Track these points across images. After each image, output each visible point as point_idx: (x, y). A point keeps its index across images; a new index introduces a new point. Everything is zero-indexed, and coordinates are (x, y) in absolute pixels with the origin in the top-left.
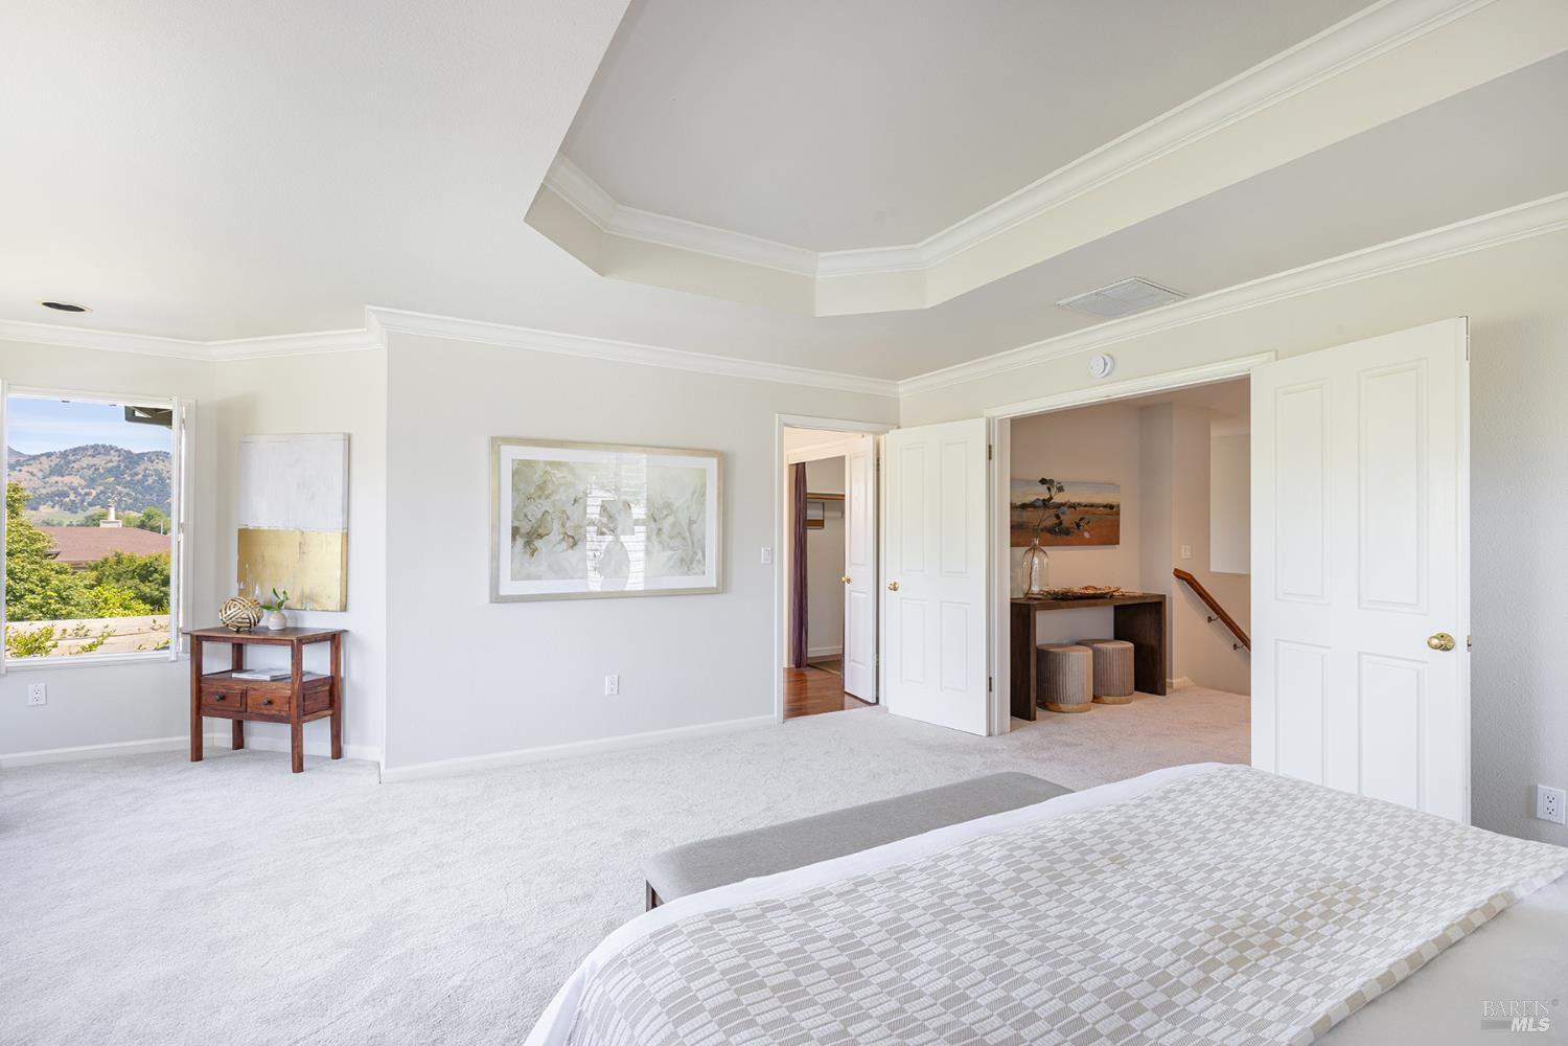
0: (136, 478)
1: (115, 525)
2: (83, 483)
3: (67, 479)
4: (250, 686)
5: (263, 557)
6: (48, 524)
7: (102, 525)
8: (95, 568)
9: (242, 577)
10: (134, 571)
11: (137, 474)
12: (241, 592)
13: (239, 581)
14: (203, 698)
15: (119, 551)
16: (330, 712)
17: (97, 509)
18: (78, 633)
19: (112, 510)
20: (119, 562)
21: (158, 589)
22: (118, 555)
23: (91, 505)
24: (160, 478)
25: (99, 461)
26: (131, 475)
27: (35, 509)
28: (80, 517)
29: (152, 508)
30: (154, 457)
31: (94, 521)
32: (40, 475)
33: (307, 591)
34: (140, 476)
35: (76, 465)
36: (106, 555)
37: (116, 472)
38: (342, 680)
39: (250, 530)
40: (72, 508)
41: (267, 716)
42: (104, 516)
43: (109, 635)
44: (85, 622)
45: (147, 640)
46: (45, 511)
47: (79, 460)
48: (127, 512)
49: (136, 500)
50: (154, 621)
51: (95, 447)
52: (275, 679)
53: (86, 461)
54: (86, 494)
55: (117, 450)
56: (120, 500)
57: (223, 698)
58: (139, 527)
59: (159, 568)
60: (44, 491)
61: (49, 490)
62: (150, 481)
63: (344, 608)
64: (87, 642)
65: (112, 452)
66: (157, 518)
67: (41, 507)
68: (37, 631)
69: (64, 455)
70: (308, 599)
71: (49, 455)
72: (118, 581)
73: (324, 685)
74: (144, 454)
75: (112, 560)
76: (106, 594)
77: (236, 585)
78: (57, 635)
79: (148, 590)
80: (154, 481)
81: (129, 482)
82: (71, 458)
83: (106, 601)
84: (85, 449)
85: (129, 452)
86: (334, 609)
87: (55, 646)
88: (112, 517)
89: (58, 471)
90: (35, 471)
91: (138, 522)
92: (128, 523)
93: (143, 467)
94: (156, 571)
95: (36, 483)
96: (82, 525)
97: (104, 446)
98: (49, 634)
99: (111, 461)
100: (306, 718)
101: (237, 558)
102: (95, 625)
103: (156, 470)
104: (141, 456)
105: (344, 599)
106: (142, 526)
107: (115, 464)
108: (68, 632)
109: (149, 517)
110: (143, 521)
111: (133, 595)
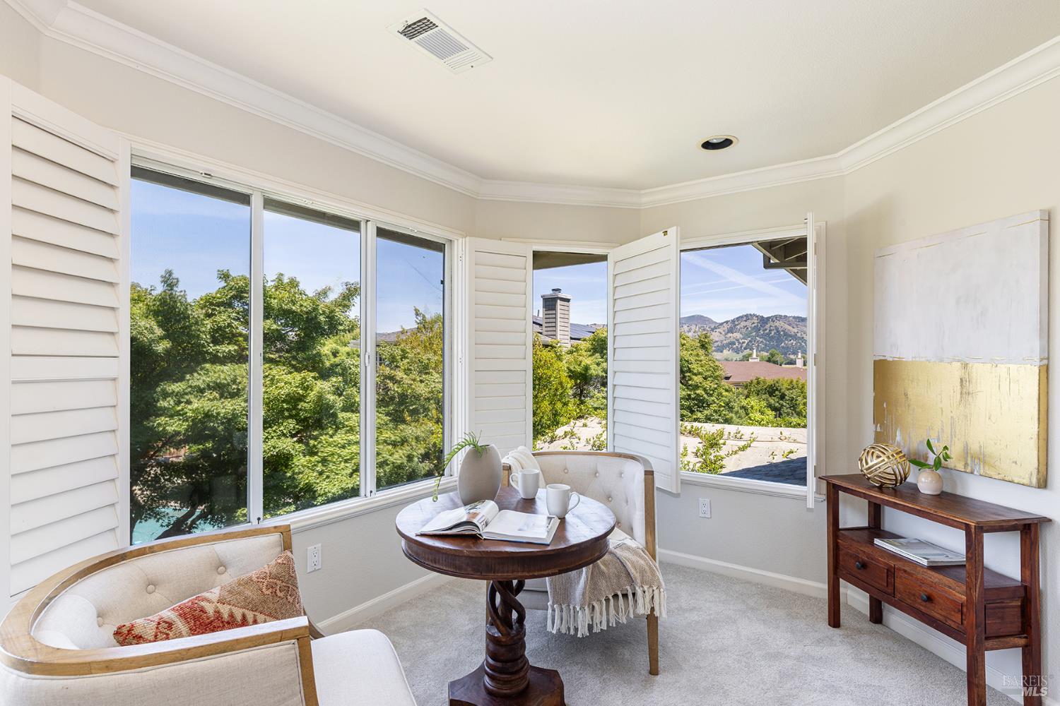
0: (766, 332)
1: (756, 360)
2: (742, 336)
3: (735, 335)
4: (899, 565)
5: (906, 395)
6: (727, 360)
7: (750, 360)
8: (746, 387)
9: (879, 417)
10: (766, 389)
11: (766, 330)
12: (880, 438)
13: (876, 421)
14: (841, 558)
15: (758, 376)
16: (1022, 641)
17: (748, 351)
18: (738, 436)
19: (755, 351)
20: (758, 383)
21: (778, 402)
22: (757, 379)
23: (745, 349)
24: (778, 332)
25: (748, 323)
26: (764, 331)
27: (722, 352)
28: (740, 356)
29: (773, 350)
30: (774, 319)
31: (746, 358)
32: (723, 333)
33: (974, 447)
34: (768, 331)
35: (738, 327)
36: (752, 378)
37: (757, 329)
38: (1039, 594)
39: (889, 361)
40: (737, 351)
41: (923, 614)
42: (750, 355)
43: (754, 440)
44: (741, 428)
45: (777, 447)
46: (727, 353)
47: (739, 324)
48: (762, 352)
49: (766, 345)
50: (781, 433)
51: (746, 316)
52: (935, 568)
53: (743, 324)
54: (743, 343)
55: (757, 316)
56: (758, 345)
57: (864, 566)
58: (767, 361)
59: (779, 388)
60: (725, 342)
61: (727, 341)
62: (773, 333)
63: (1043, 483)
64: (741, 444)
65: (754, 318)
66: (776, 356)
67: (724, 351)
68: (716, 432)
69: (733, 321)
70: (977, 460)
71: (727, 322)
72: (758, 395)
73: (1012, 599)
74: (769, 318)
75: (755, 381)
76: (753, 403)
77: (873, 427)
78: (726, 434)
79: (773, 402)
80: (775, 333)
81: (762, 335)
82: (736, 323)
83: (752, 407)
84: (742, 317)
85: (762, 317)
86: (1026, 481)
87: (724, 444)
88: (754, 356)
89: (731, 331)
90: (721, 331)
91: (767, 359)
92: (762, 359)
93: (769, 325)
94: (777, 389)
95: (722, 338)
96: (741, 361)
97: (750, 314)
98: (721, 434)
99: (754, 323)
100: (989, 643)
101: (872, 394)
102: (746, 430)
103: (776, 326)
104: (768, 318)
105: (1043, 469)
106: (769, 360)
107: (756, 324)
108: (732, 434)
109: (773, 355)
110: (769, 358)
111: (765, 404)
